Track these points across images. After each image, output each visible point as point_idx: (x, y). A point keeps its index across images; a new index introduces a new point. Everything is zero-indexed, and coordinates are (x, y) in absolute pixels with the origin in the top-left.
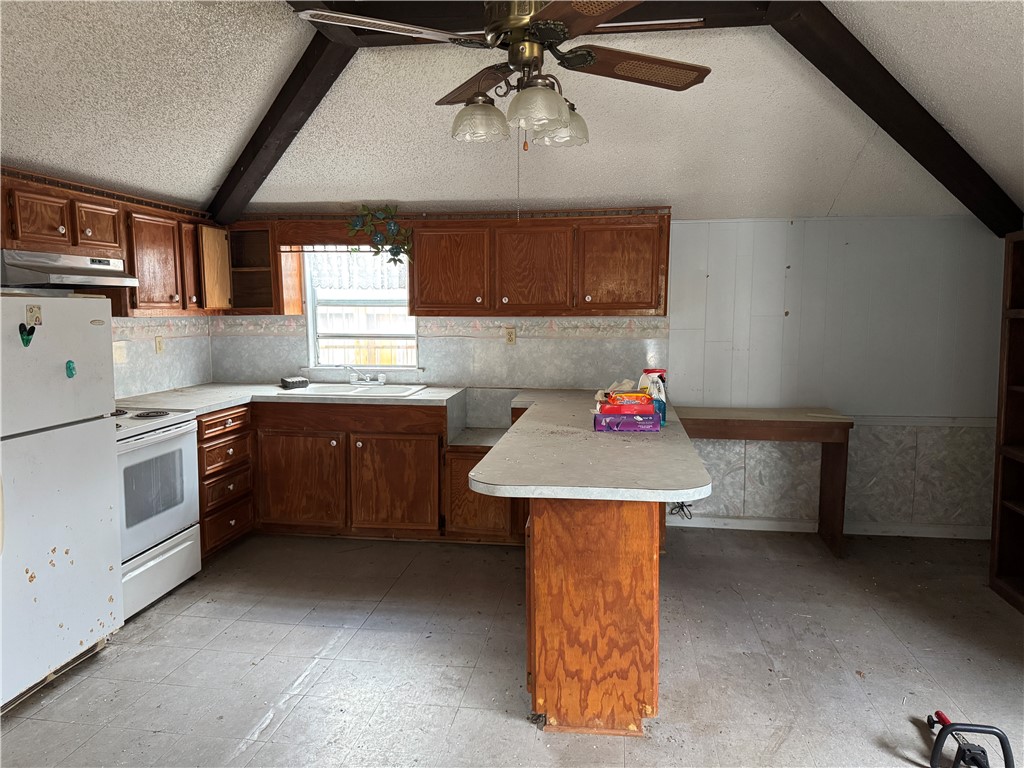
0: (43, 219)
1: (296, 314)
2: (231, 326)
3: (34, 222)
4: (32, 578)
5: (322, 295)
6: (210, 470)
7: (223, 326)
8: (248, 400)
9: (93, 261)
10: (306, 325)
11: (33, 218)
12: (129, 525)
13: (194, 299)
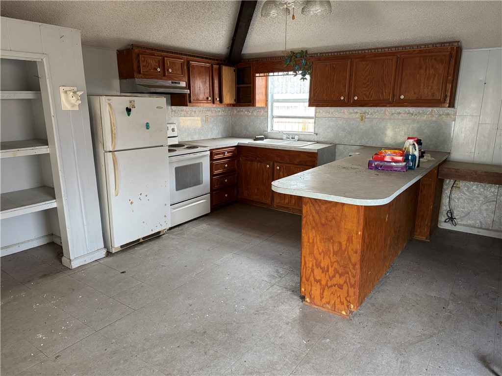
0: (151, 65)
1: (263, 106)
2: (238, 112)
3: (148, 67)
4: (132, 203)
5: (276, 97)
6: (216, 172)
7: (235, 112)
8: (236, 144)
9: (172, 83)
10: (267, 112)
11: (147, 65)
12: (177, 189)
13: (218, 99)
